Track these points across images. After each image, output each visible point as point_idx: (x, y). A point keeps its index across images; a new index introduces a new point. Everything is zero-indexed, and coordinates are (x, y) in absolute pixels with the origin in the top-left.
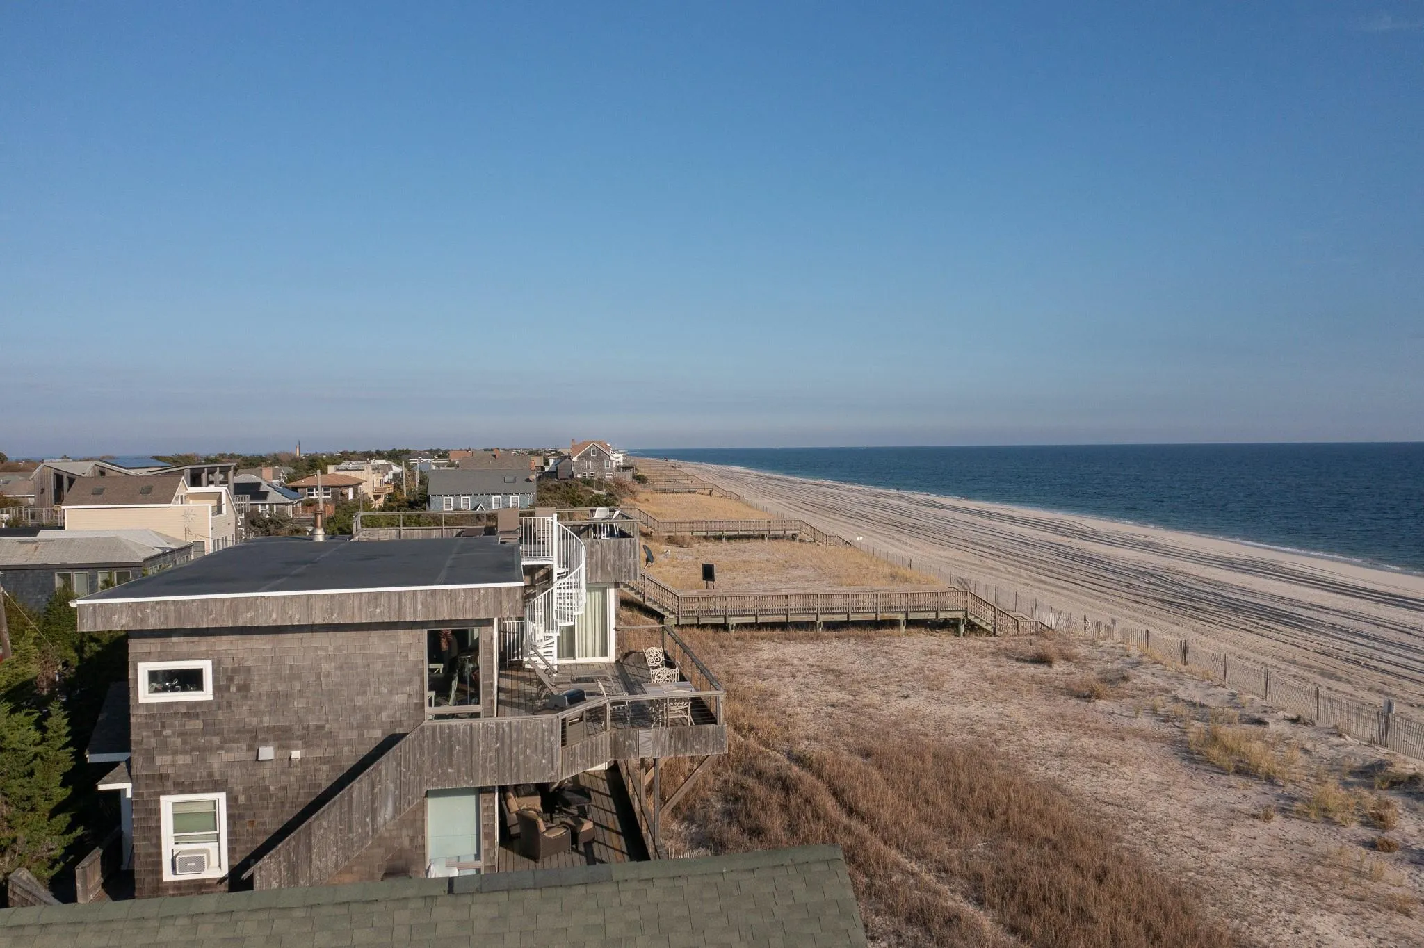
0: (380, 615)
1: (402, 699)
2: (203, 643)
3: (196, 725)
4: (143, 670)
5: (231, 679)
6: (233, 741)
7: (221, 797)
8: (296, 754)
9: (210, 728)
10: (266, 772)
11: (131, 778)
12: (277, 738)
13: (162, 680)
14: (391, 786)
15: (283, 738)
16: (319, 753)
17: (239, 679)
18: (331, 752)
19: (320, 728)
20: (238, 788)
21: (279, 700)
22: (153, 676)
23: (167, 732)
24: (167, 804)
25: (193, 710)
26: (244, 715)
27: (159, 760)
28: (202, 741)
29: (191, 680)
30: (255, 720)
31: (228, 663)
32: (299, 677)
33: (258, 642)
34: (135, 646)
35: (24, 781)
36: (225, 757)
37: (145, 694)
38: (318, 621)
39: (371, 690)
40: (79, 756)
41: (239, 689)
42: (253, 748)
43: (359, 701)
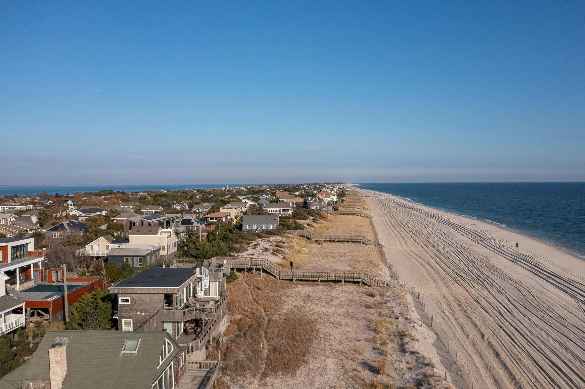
0: (155, 292)
1: (160, 306)
2: (129, 295)
3: (128, 308)
4: (120, 299)
5: (133, 301)
6: (134, 311)
7: (132, 320)
8: (143, 314)
9: (130, 309)
10: (138, 316)
11: (118, 316)
12: (140, 311)
13: (123, 300)
14: (156, 320)
15: (141, 311)
16: (147, 314)
17: (134, 301)
18: (148, 314)
19: (147, 310)
20: (134, 319)
21: (141, 305)
22: (122, 300)
23: (123, 309)
24: (123, 320)
25: (127, 306)
26: (135, 307)
27: (122, 313)
28: (129, 311)
29: (127, 301)
30: (137, 308)
31: (133, 298)
32: (144, 301)
33: (137, 295)
34: (119, 295)
35: (104, 315)
36: (132, 314)
37: (120, 303)
38: (146, 292)
39: (155, 304)
40: (113, 312)
41: (134, 302)
42: (136, 312)
43: (153, 306)
